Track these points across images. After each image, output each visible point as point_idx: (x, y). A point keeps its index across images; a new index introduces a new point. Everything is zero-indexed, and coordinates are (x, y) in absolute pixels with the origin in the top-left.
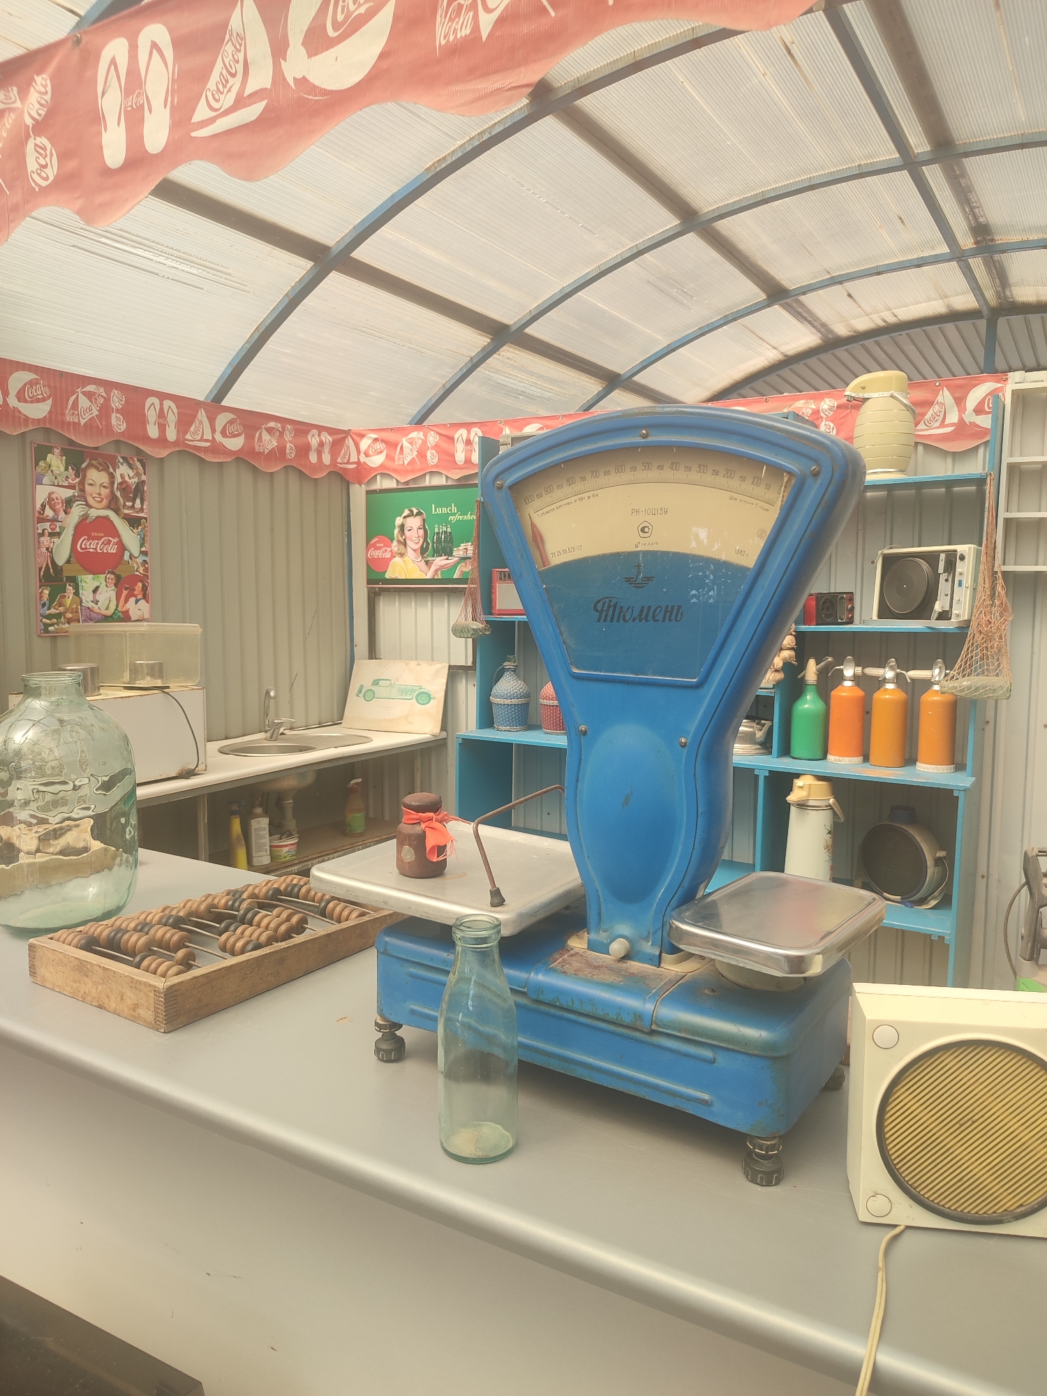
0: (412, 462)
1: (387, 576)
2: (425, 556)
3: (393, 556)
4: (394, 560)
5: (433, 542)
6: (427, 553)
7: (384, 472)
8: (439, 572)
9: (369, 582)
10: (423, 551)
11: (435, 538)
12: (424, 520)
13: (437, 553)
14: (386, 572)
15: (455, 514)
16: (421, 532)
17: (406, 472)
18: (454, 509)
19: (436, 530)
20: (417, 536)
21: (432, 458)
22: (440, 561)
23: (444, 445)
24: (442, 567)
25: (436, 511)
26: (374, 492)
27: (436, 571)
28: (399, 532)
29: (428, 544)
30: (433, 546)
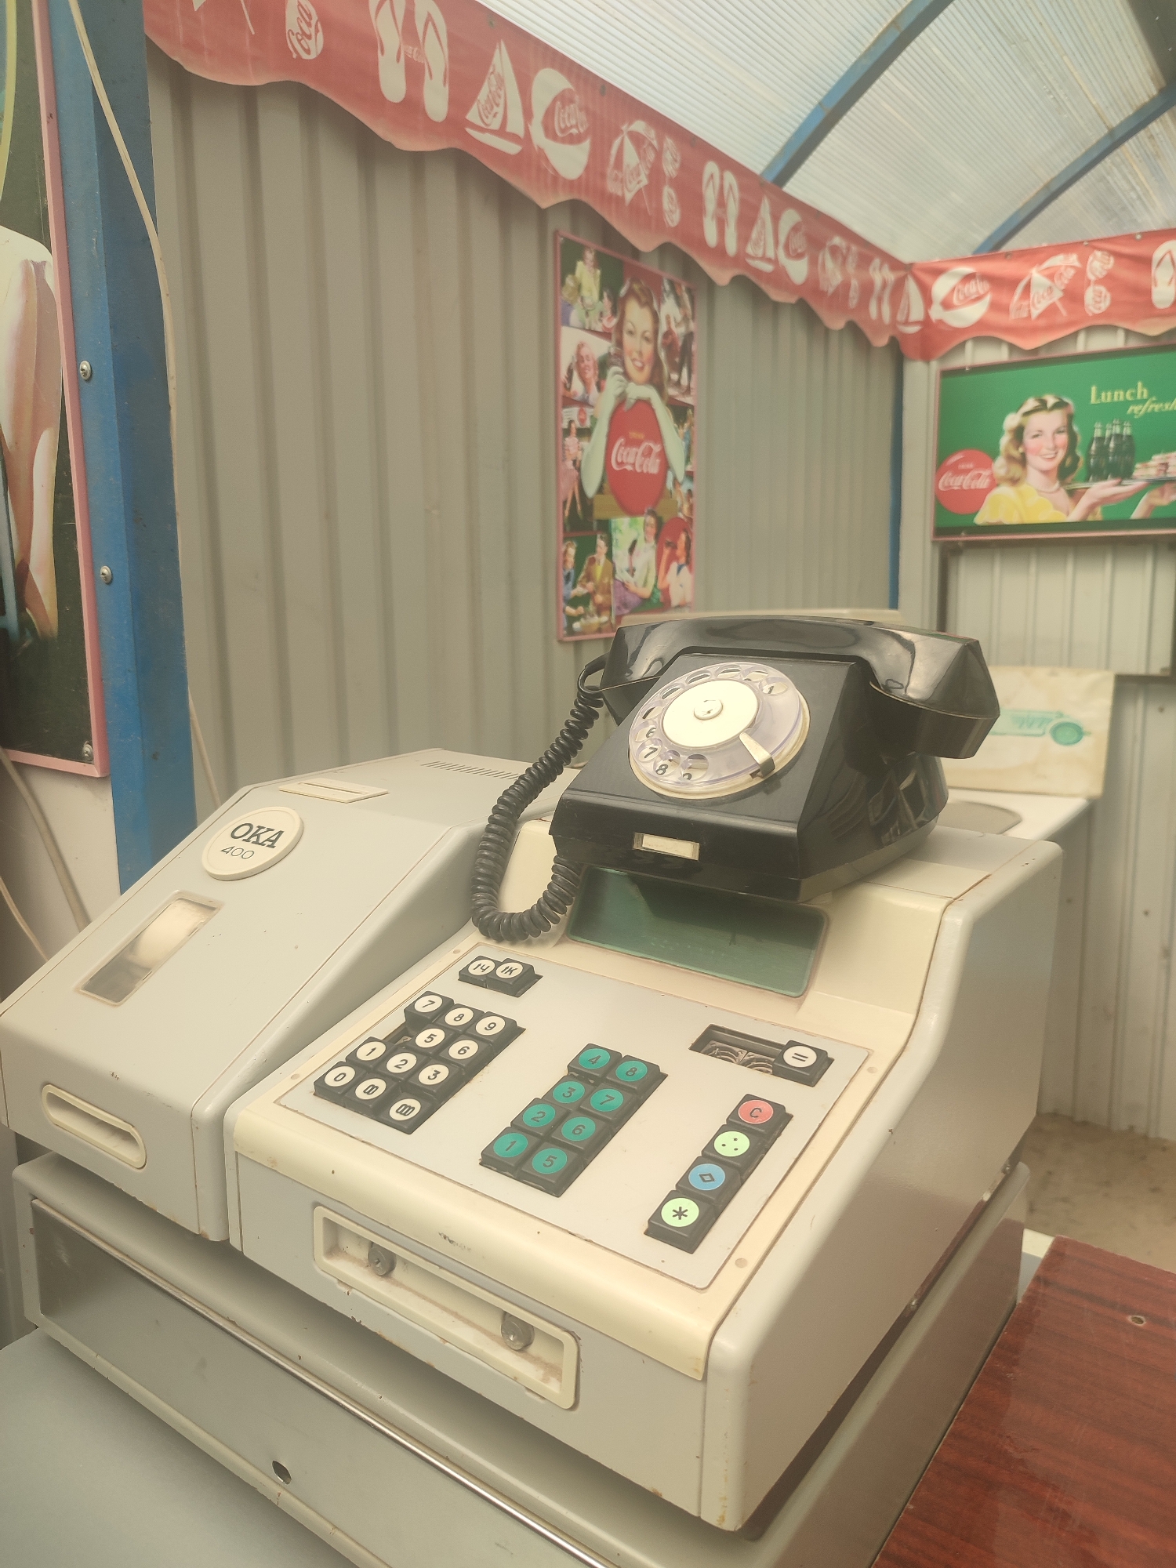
0: (1051, 310)
1: (981, 519)
2: (1069, 479)
3: (994, 484)
4: (997, 491)
5: (1088, 456)
6: (1073, 476)
7: (983, 334)
8: (1099, 510)
9: (939, 531)
10: (1064, 473)
11: (1093, 447)
12: (1070, 418)
13: (1097, 473)
14: (977, 512)
15: (1143, 402)
16: (1063, 438)
17: (1034, 331)
18: (1142, 391)
19: (1098, 433)
20: (1051, 445)
21: (1097, 300)
22: (1103, 489)
23: (1128, 275)
24: (1104, 501)
25: (1099, 396)
26: (960, 372)
27: (1092, 508)
28: (1011, 441)
29: (1076, 459)
30: (1087, 462)
